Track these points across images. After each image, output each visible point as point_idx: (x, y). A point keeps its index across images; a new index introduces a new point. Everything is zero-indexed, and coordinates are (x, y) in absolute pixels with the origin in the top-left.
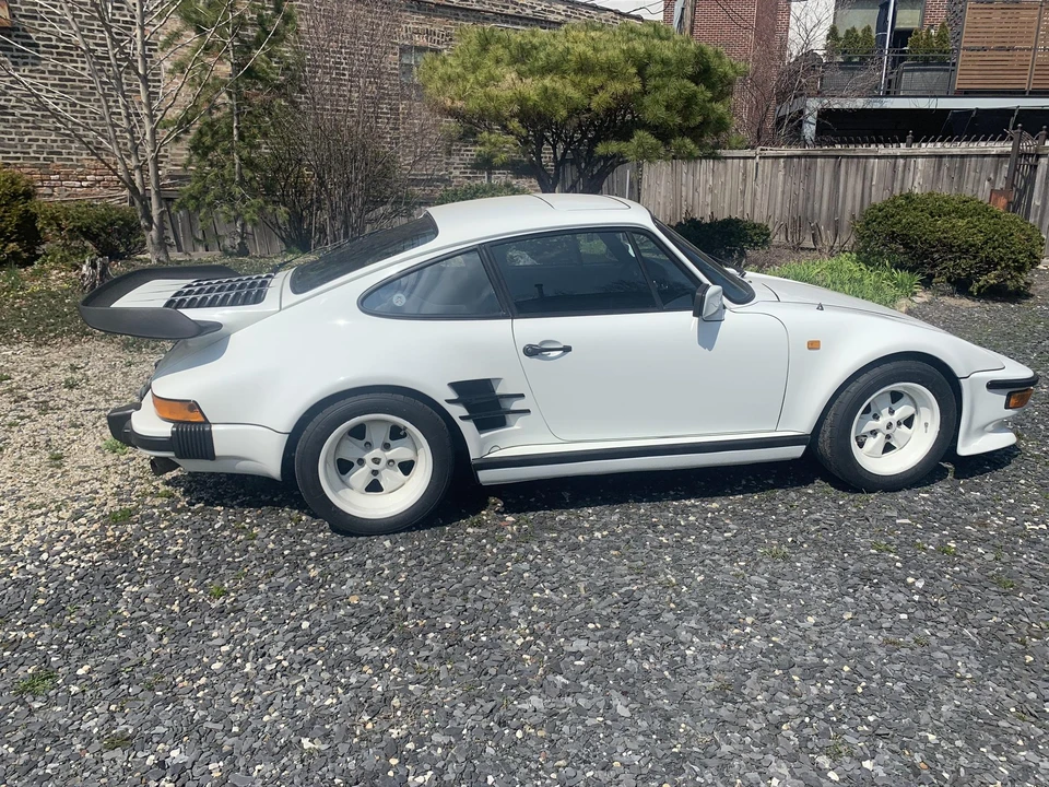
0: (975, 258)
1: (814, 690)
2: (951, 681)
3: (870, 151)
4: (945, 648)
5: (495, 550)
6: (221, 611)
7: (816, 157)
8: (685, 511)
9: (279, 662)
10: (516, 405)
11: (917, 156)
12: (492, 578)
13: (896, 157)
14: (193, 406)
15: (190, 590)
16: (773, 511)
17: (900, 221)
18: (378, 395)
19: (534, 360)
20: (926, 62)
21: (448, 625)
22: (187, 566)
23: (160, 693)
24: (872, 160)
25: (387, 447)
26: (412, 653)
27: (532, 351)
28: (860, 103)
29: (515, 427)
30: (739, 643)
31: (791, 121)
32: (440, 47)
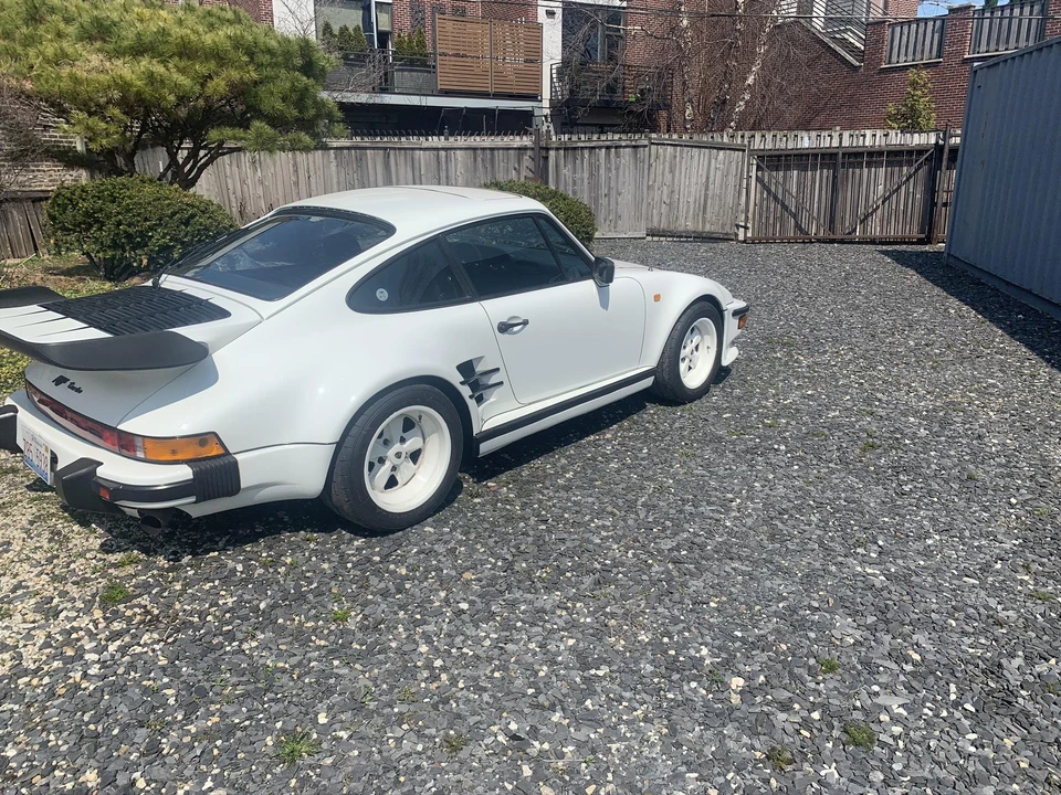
1: (814, 519)
3: (414, 143)
4: (833, 476)
5: (518, 508)
7: (366, 148)
8: (597, 444)
10: (494, 379)
11: (455, 149)
12: (547, 525)
13: (437, 149)
14: (203, 439)
15: (307, 625)
19: (506, 336)
20: (412, 63)
22: (271, 608)
23: (427, 700)
24: (417, 152)
25: (403, 440)
27: (504, 328)
29: (492, 400)
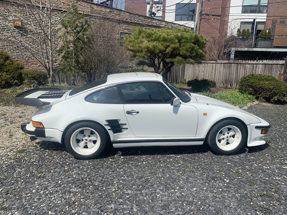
0: (271, 92)
1: (189, 208)
2: (228, 208)
3: (246, 62)
4: (229, 199)
5: (115, 165)
6: (40, 177)
7: (232, 63)
8: (170, 158)
9: (50, 191)
10: (124, 127)
11: (259, 64)
12: (112, 173)
13: (254, 64)
14: (41, 123)
15: (34, 171)
16: (194, 159)
17: (250, 81)
18: (86, 123)
19: (129, 115)
20: (265, 38)
21: (96, 184)
22: (35, 165)
23: (17, 197)
24: (247, 65)
25: (89, 136)
26: (84, 191)
27: (129, 113)
28: (246, 49)
29: (124, 133)
30: (172, 194)
31: (227, 54)
32: (131, 33)
